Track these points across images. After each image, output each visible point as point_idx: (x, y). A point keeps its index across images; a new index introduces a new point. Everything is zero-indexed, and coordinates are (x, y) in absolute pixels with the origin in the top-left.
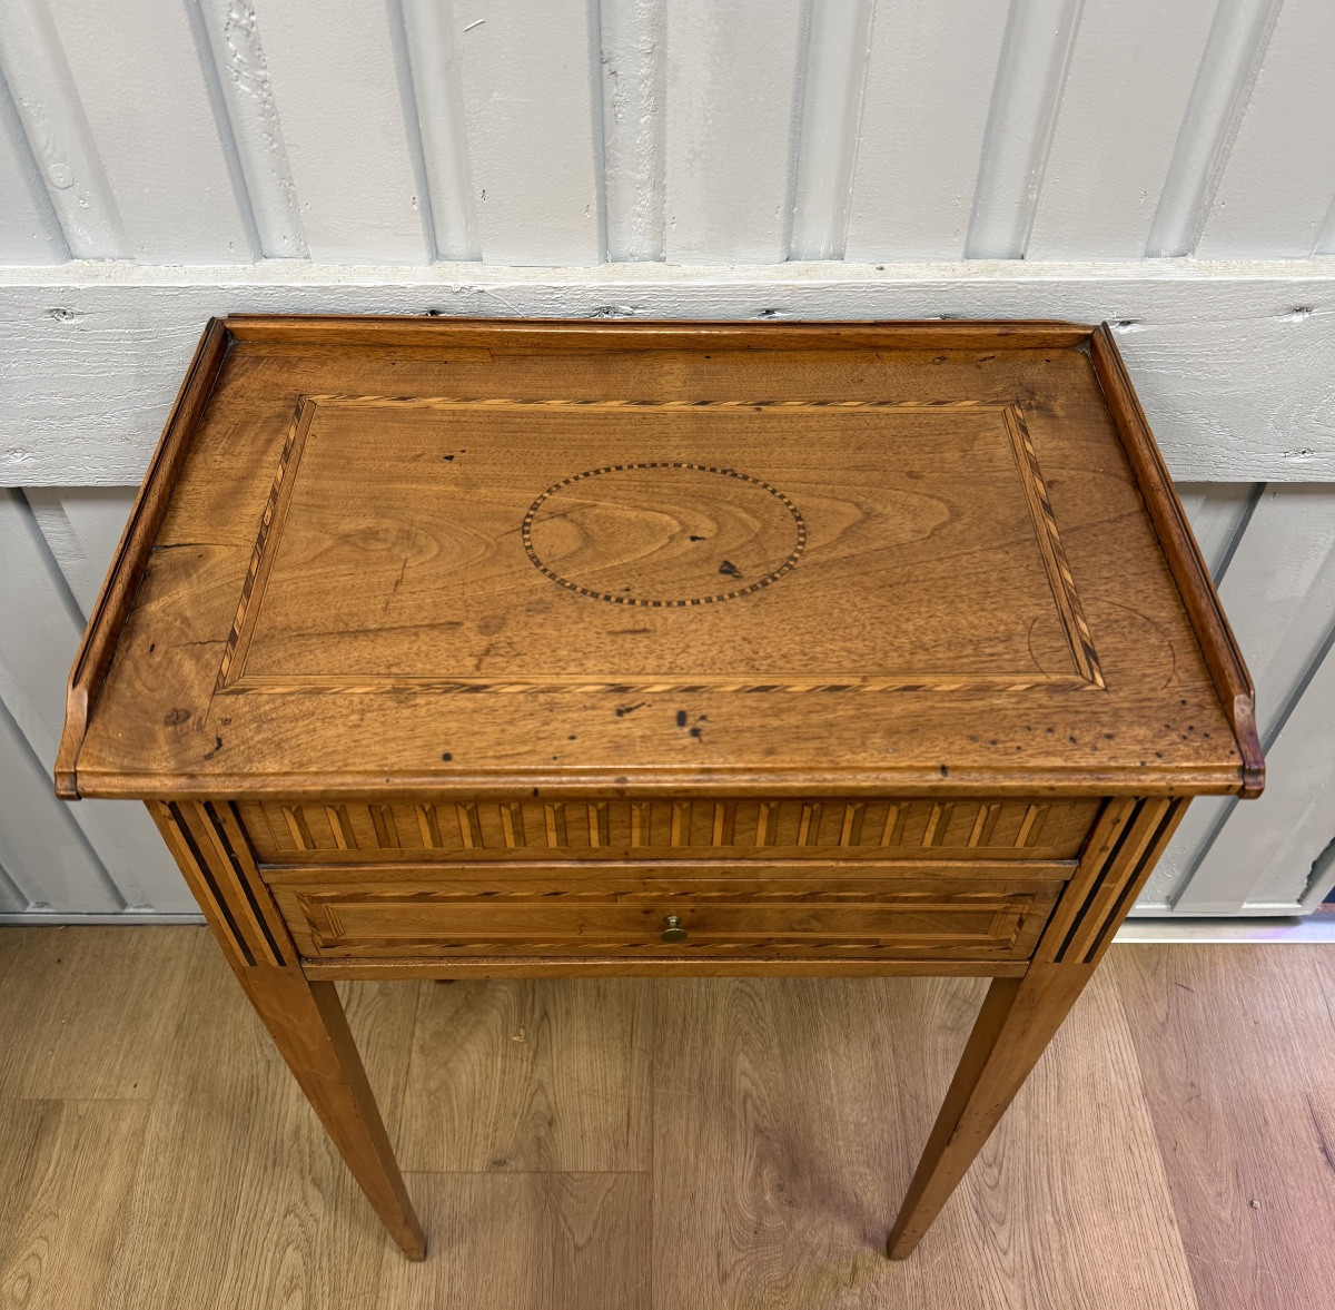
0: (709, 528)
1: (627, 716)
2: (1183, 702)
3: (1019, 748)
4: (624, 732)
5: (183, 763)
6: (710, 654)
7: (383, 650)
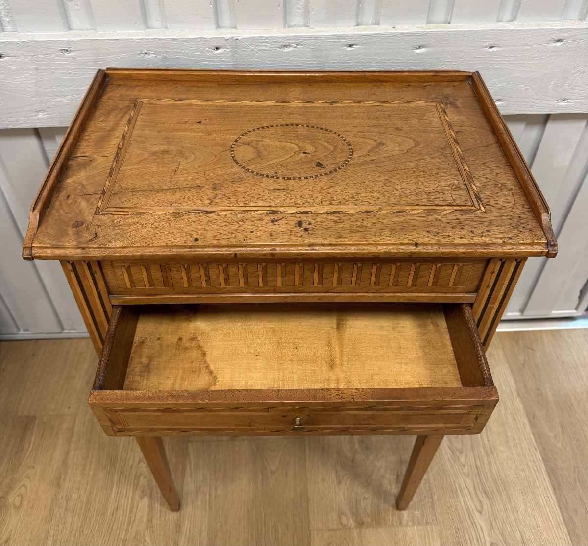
0: (311, 149)
1: (276, 223)
2: (520, 217)
3: (449, 235)
4: (274, 230)
5: (80, 243)
6: (312, 198)
7: (169, 197)
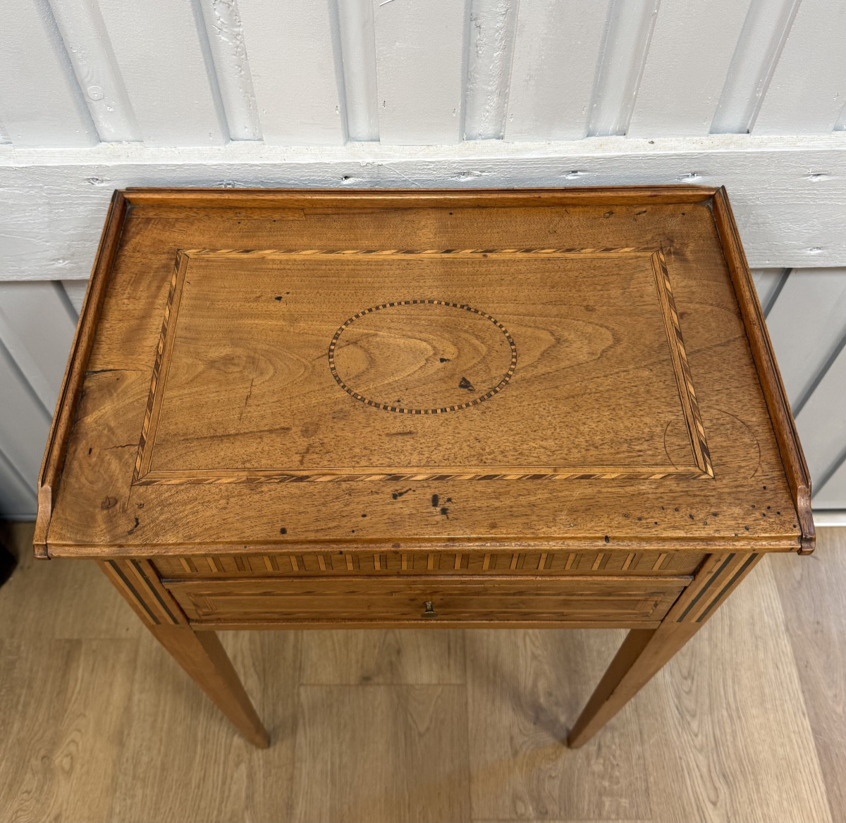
0: (452, 351)
1: (400, 499)
2: (765, 488)
3: (656, 523)
4: (398, 511)
5: (115, 537)
6: (453, 451)
7: (239, 450)
